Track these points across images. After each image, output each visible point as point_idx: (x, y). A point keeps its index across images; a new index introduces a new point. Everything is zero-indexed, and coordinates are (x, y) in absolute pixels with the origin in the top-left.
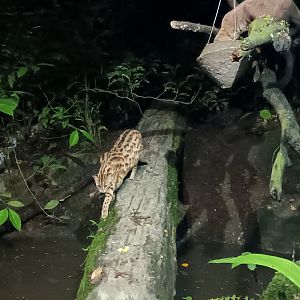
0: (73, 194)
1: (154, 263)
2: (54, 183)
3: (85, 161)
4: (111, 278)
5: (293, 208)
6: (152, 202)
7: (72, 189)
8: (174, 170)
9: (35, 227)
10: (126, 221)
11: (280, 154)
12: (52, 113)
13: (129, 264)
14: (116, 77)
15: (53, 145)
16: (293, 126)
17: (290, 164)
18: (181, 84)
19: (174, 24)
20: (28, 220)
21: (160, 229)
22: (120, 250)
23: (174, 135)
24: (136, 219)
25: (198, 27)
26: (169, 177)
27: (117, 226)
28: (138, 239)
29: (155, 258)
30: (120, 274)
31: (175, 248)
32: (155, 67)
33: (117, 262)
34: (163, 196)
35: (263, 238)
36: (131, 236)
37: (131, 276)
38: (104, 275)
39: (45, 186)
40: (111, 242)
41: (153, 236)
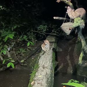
0: (28, 58)
1: (48, 80)
2: (23, 55)
3: (31, 49)
4: (36, 84)
5: (86, 64)
6: (48, 63)
7: (28, 57)
8: (54, 53)
9: (18, 67)
10: (41, 68)
11: (81, 53)
12: (23, 37)
13: (41, 80)
14: (40, 28)
15: (23, 45)
16: (85, 46)
17: (84, 56)
18: (57, 30)
19: (54, 18)
20: (16, 65)
21: (50, 71)
22: (39, 76)
23: (55, 43)
24: (44, 68)
25: (61, 18)
26: (53, 55)
27: (39, 69)
28: (44, 73)
29: (48, 79)
30: (39, 83)
31: (54, 75)
32: (50, 26)
33: (38, 80)
34: (51, 61)
35: (78, 72)
36: (42, 72)
37: (41, 84)
38: (34, 83)
39: (21, 56)
40: (37, 74)
41: (48, 73)
